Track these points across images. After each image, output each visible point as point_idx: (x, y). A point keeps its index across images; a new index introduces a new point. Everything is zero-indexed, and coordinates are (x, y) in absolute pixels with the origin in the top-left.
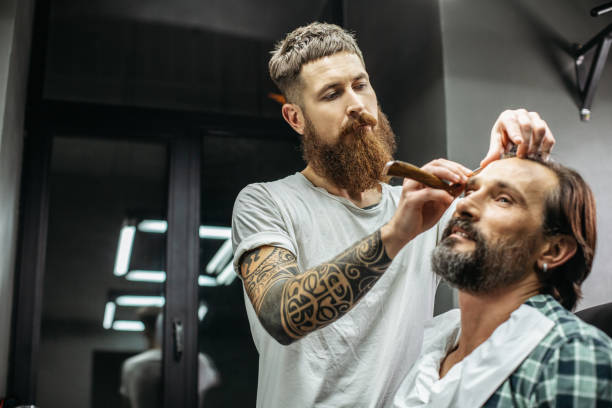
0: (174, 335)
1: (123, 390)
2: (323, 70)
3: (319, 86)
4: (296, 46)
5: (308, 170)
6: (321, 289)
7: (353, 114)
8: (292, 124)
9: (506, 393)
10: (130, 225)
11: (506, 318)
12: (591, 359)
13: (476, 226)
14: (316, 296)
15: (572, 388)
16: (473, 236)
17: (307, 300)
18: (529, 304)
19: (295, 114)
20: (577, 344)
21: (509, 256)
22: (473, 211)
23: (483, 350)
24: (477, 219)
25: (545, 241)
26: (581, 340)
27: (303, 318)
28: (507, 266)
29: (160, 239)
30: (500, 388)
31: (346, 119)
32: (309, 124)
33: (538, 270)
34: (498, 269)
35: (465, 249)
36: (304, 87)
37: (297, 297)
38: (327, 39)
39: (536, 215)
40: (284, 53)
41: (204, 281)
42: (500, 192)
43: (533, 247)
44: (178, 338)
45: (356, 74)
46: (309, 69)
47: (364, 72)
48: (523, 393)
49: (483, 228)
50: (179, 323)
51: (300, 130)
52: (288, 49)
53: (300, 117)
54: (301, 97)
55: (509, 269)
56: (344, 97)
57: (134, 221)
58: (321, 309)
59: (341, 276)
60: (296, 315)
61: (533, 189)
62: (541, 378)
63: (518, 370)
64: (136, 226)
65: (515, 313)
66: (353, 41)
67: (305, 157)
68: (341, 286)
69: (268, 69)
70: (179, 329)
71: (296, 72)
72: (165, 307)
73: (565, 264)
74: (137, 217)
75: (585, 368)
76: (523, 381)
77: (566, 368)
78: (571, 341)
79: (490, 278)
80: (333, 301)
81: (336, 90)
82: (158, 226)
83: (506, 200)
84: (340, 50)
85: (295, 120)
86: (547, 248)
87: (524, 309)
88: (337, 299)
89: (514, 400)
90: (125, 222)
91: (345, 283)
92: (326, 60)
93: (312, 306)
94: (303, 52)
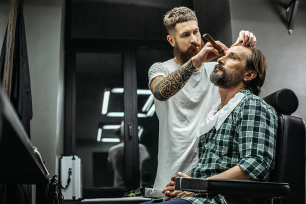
0: (129, 130)
1: (109, 159)
2: (184, 26)
3: (181, 32)
4: (174, 16)
5: (175, 58)
6: (172, 78)
7: (192, 43)
8: (170, 42)
9: (230, 117)
10: (107, 90)
11: (233, 97)
12: (255, 105)
13: (223, 66)
14: (170, 81)
15: (248, 113)
16: (221, 69)
17: (168, 82)
18: (241, 92)
19: (172, 40)
20: (251, 101)
21: (234, 76)
22: (223, 61)
23: (225, 107)
24: (224, 64)
25: (246, 72)
26: (252, 99)
27: (166, 89)
28: (233, 80)
29: (121, 96)
30: (229, 116)
31: (190, 44)
32: (177, 44)
33: (244, 81)
34: (231, 80)
35: (220, 73)
36: (176, 31)
37: (165, 82)
38: (186, 15)
39: (243, 63)
40: (170, 17)
41: (140, 115)
42: (232, 56)
43: (242, 74)
44: (130, 131)
45: (195, 29)
46: (178, 25)
47: (198, 28)
48: (235, 117)
49: (225, 67)
50: (130, 125)
51: (173, 45)
52: (171, 16)
53: (173, 40)
54: (175, 34)
55: (234, 80)
56: (190, 37)
57: (109, 89)
58: (172, 85)
59: (178, 73)
60: (164, 88)
61: (243, 55)
62: (240, 111)
63: (234, 110)
64: (111, 91)
65: (236, 95)
66: (195, 15)
67: (174, 55)
68: (178, 77)
69: (163, 21)
70: (130, 127)
71: (173, 26)
72: (124, 116)
73: (252, 80)
74: (110, 87)
75: (252, 107)
76: (235, 113)
77: (247, 107)
78: (249, 100)
79: (228, 83)
80: (176, 82)
81: (187, 34)
82: (120, 90)
83: (234, 58)
84: (190, 20)
85: (171, 41)
86: (247, 74)
87: (239, 93)
88: (177, 81)
89: (233, 119)
90: (106, 89)
91: (180, 75)
92: (185, 23)
93: (169, 85)
94: (177, 18)
